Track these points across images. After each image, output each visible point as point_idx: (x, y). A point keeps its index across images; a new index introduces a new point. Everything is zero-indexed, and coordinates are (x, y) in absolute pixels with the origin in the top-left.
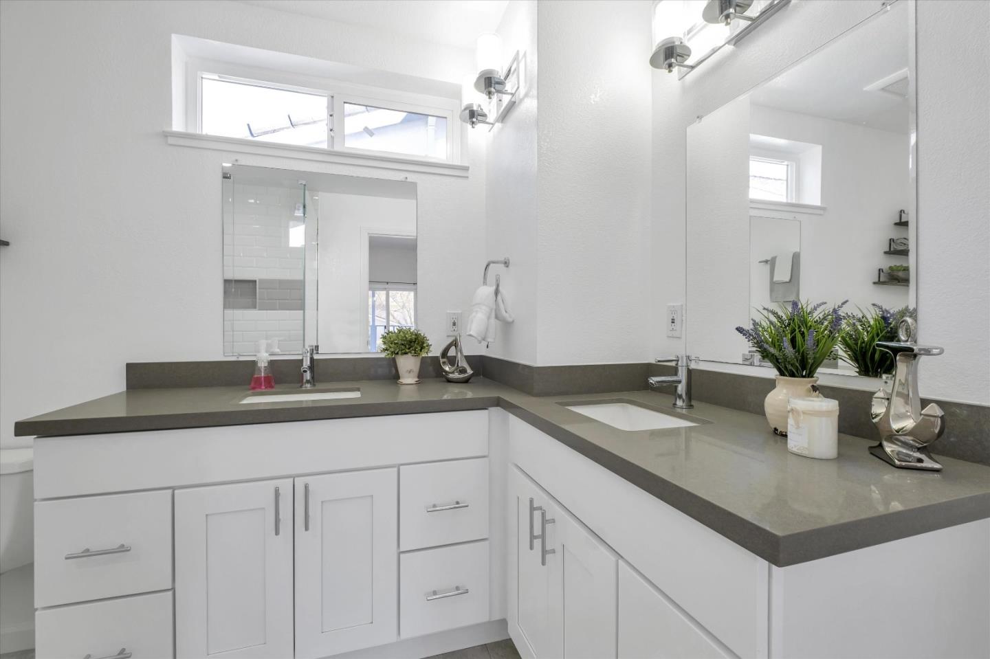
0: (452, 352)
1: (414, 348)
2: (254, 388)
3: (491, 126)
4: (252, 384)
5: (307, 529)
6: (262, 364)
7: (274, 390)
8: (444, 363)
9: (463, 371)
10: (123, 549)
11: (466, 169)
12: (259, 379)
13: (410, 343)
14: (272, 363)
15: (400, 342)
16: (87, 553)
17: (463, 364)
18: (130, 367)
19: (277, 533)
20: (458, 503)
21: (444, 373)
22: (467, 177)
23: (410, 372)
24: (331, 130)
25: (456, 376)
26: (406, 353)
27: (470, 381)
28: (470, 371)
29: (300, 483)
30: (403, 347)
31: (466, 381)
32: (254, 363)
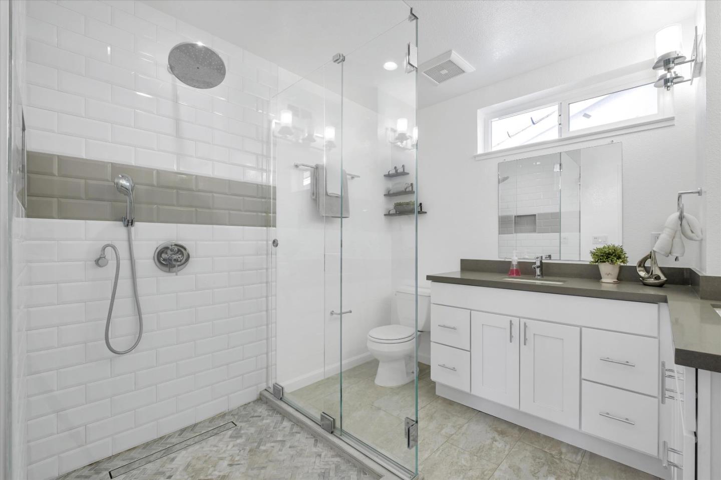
0: (648, 264)
1: (611, 259)
2: (510, 275)
3: (690, 82)
4: (509, 273)
5: (525, 344)
6: (515, 263)
7: (520, 277)
8: (640, 271)
9: (658, 278)
10: (454, 328)
11: (672, 119)
12: (512, 270)
13: (610, 255)
14: (519, 263)
15: (600, 254)
16: (444, 327)
17: (658, 272)
18: (462, 261)
19: (511, 341)
20: (627, 362)
21: (641, 279)
22: (674, 125)
23: (608, 275)
24: (560, 124)
25: (652, 281)
26: (604, 262)
27: (664, 286)
28: (663, 278)
29: (523, 321)
30: (601, 257)
31: (661, 286)
32: (510, 263)
